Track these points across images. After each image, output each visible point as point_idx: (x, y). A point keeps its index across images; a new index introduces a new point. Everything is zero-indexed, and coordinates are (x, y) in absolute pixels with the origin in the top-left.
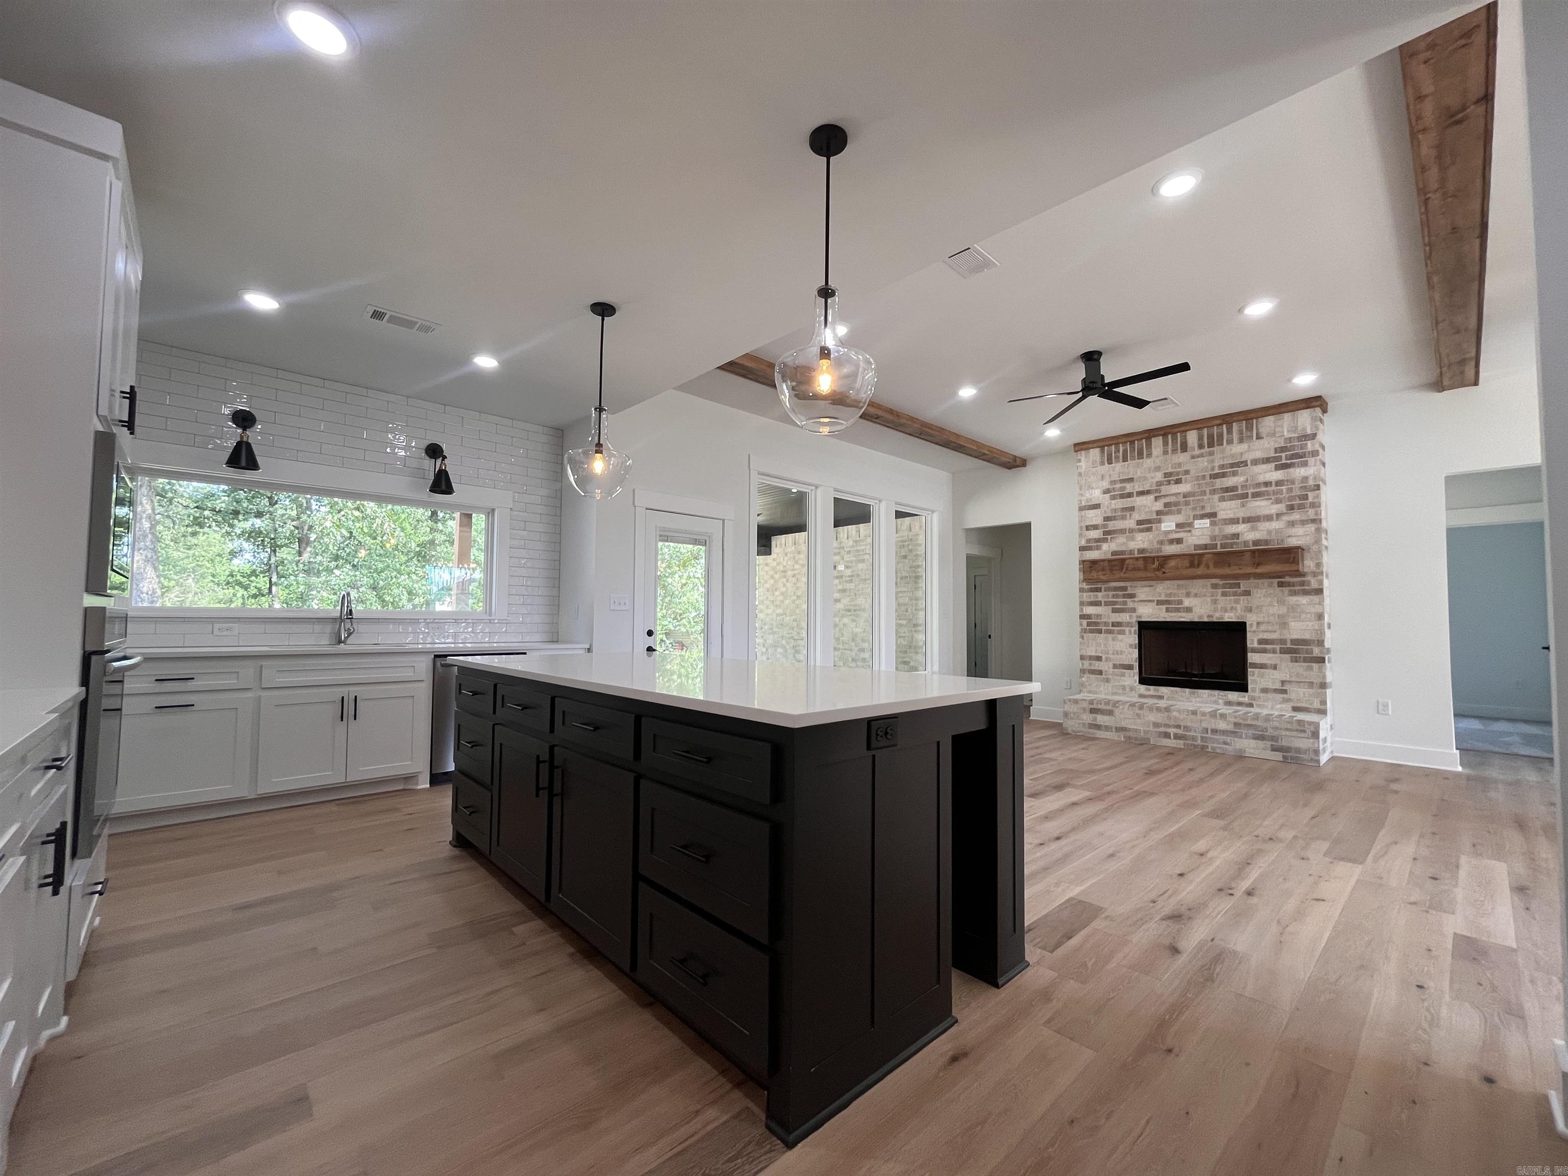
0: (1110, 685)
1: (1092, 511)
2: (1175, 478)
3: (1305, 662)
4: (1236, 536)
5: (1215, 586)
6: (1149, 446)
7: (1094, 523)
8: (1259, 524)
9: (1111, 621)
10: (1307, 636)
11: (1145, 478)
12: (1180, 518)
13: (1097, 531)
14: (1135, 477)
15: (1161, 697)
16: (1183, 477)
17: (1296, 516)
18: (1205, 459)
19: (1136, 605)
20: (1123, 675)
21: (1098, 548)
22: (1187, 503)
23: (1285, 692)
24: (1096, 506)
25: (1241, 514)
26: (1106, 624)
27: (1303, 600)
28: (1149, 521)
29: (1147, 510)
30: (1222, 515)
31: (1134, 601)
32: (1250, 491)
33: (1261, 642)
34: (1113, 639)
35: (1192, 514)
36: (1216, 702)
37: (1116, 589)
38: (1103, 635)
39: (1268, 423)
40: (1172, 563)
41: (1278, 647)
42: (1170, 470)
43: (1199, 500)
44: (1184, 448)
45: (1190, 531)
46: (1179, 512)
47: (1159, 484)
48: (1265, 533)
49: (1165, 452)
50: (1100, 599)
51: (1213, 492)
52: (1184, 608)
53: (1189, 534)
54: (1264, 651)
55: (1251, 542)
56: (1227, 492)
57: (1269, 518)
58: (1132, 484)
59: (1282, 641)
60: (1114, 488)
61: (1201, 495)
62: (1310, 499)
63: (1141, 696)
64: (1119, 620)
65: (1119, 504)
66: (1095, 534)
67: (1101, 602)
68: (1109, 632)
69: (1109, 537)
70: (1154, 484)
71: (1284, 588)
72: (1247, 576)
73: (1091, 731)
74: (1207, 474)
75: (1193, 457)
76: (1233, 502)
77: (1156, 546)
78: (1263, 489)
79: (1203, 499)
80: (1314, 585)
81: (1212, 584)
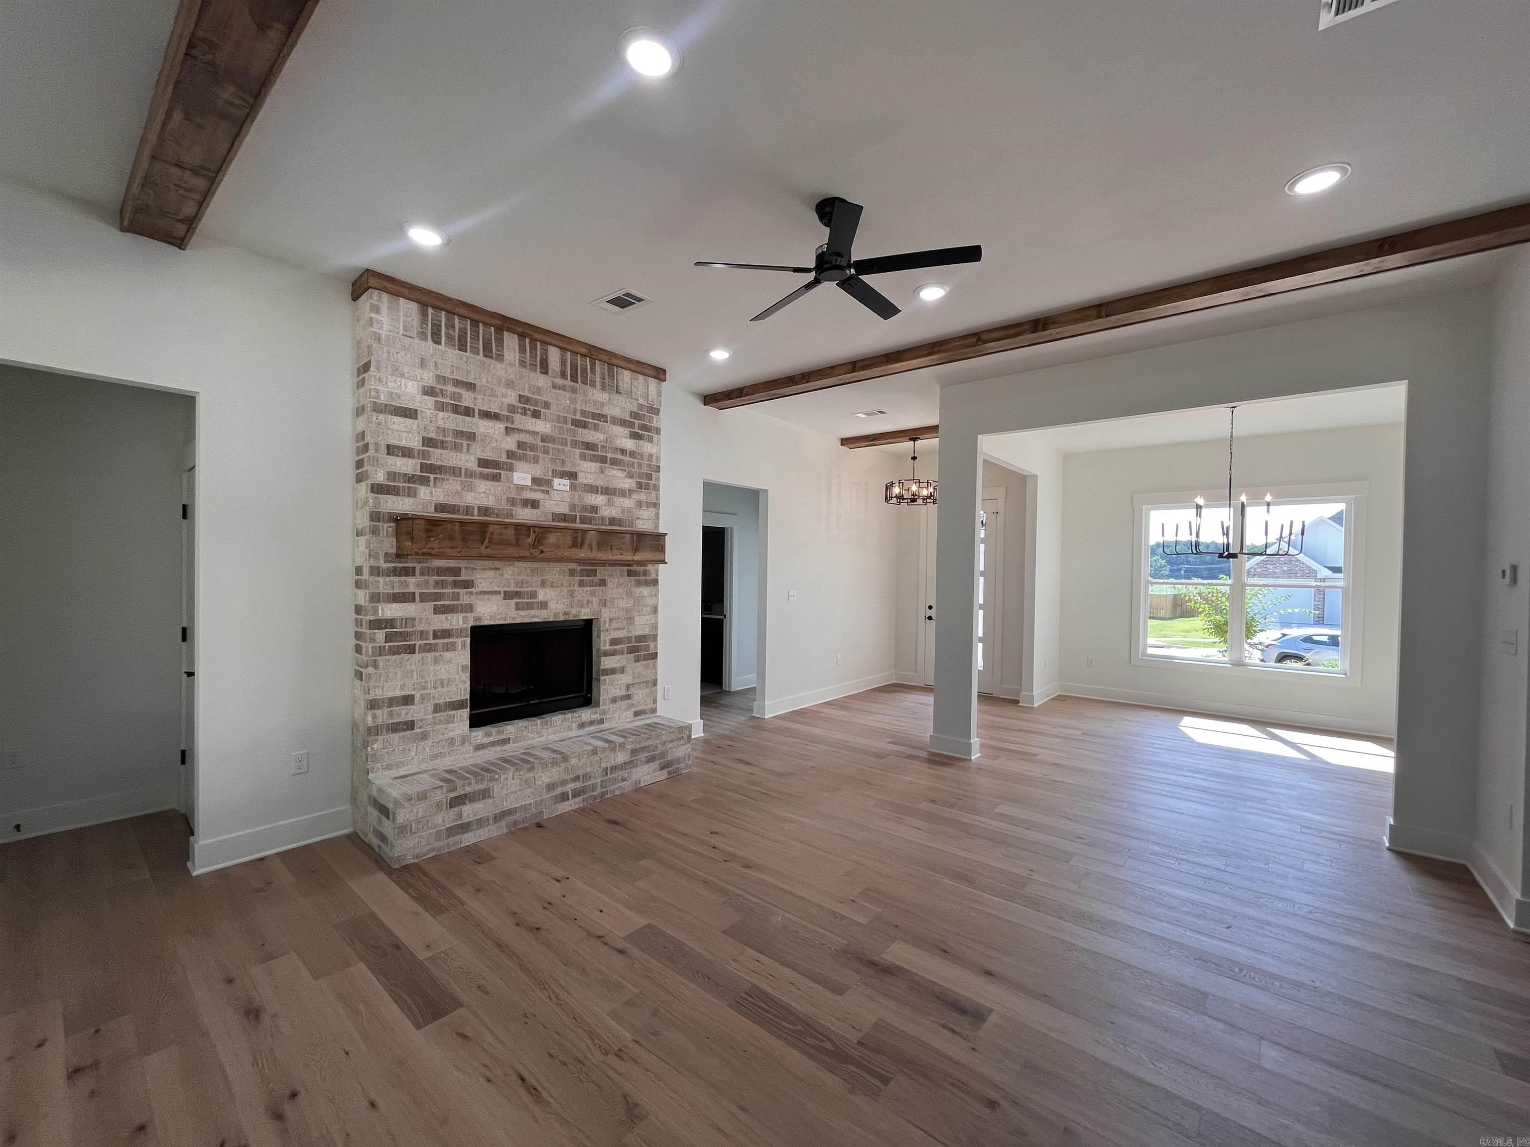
0: (429, 742)
1: (402, 420)
2: (532, 408)
3: (644, 660)
4: (594, 509)
5: (572, 573)
6: (500, 341)
7: (403, 443)
8: (615, 499)
9: (431, 629)
10: (647, 631)
11: (493, 394)
12: (537, 471)
13: (411, 461)
14: (478, 384)
15: (506, 741)
16: (543, 410)
17: (643, 496)
18: (568, 395)
19: (473, 600)
20: (450, 720)
21: (411, 493)
22: (546, 452)
23: (628, 697)
24: (409, 413)
25: (600, 482)
26: (422, 634)
27: (645, 591)
28: (496, 464)
29: (494, 445)
30: (582, 479)
31: (471, 593)
32: (609, 455)
33: (614, 642)
34: (436, 661)
35: (551, 467)
36: (570, 729)
37: (440, 571)
38: (417, 656)
39: (625, 377)
40: (552, 538)
41: (624, 646)
42: (527, 394)
43: (558, 449)
44: (545, 369)
45: (548, 492)
46: (536, 460)
47: (512, 409)
48: (620, 510)
49: (522, 363)
50: (412, 589)
51: (575, 444)
52: (538, 603)
53: (547, 496)
54: (614, 653)
55: (607, 519)
56: (588, 449)
57: (623, 493)
58: (472, 395)
59: (629, 639)
60: (442, 390)
61: (562, 444)
62: (653, 482)
63: (479, 747)
64: (446, 626)
65: (449, 421)
66: (408, 466)
67: (414, 593)
68: (428, 648)
69: (432, 476)
70: (505, 406)
71: (632, 578)
72: (603, 563)
73: (451, 840)
74: (570, 416)
75: (554, 386)
76: (594, 464)
77: (505, 506)
78: (620, 457)
79: (564, 449)
80: (653, 576)
81: (570, 570)
